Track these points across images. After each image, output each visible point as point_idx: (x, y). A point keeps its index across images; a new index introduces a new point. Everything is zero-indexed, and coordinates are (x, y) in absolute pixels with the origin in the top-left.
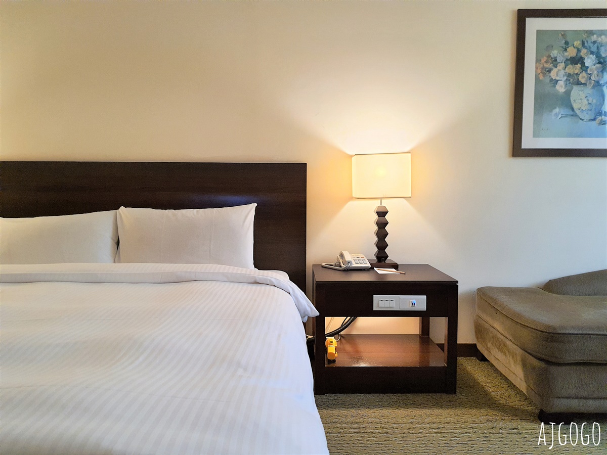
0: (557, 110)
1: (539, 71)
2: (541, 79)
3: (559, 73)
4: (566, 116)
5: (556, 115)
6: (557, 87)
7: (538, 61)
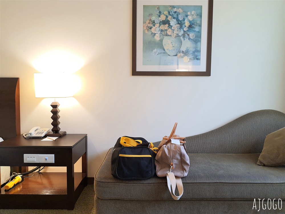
0: (156, 50)
1: (145, 28)
2: (146, 32)
3: (156, 29)
4: (161, 53)
5: (155, 53)
6: (155, 37)
7: (144, 22)
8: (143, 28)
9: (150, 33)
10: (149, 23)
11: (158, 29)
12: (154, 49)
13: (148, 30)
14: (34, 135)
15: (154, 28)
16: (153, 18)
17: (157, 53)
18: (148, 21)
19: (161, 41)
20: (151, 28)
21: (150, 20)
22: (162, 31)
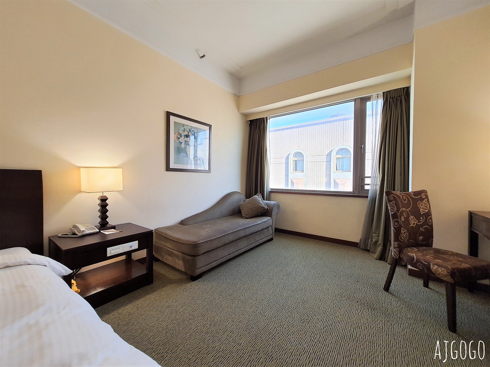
0: (182, 154)
1: (175, 138)
2: (176, 141)
4: (185, 156)
5: (182, 156)
6: (182, 145)
7: (175, 134)
9: (178, 142)
10: (178, 135)
11: (183, 140)
13: (177, 139)
14: (88, 232)
15: (181, 138)
16: (180, 132)
18: (177, 133)
19: (185, 148)
21: (179, 133)
22: (186, 141)
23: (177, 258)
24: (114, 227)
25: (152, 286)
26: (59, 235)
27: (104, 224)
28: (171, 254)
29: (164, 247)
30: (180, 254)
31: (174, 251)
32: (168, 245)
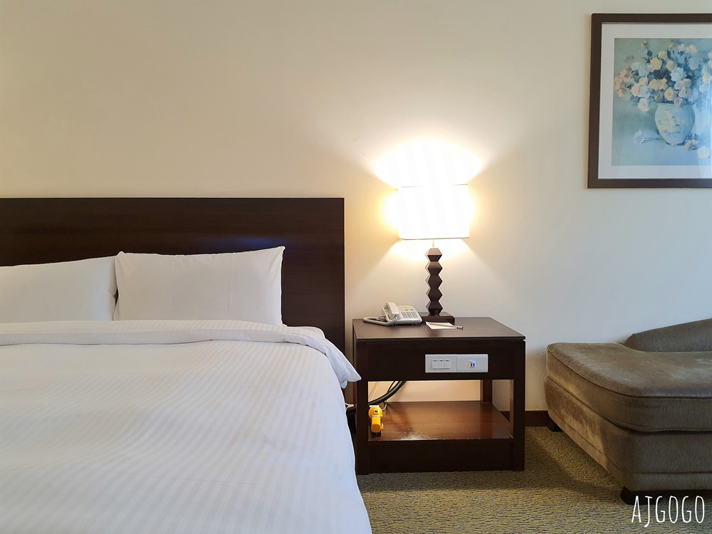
0: (640, 133)
1: (618, 87)
2: (620, 96)
3: (642, 89)
4: (651, 139)
5: (639, 138)
6: (640, 105)
7: (616, 74)
8: (614, 87)
9: (628, 97)
10: (626, 76)
11: (645, 88)
12: (637, 131)
13: (624, 91)
14: (403, 319)
15: (636, 86)
16: (636, 65)
17: (643, 140)
18: (625, 72)
19: (651, 112)
20: (630, 87)
21: (630, 69)
22: (653, 91)
23: (591, 426)
24: (451, 320)
25: (519, 474)
26: (365, 319)
27: (434, 311)
28: (578, 414)
29: (566, 394)
30: (597, 418)
31: (585, 409)
32: (572, 389)
